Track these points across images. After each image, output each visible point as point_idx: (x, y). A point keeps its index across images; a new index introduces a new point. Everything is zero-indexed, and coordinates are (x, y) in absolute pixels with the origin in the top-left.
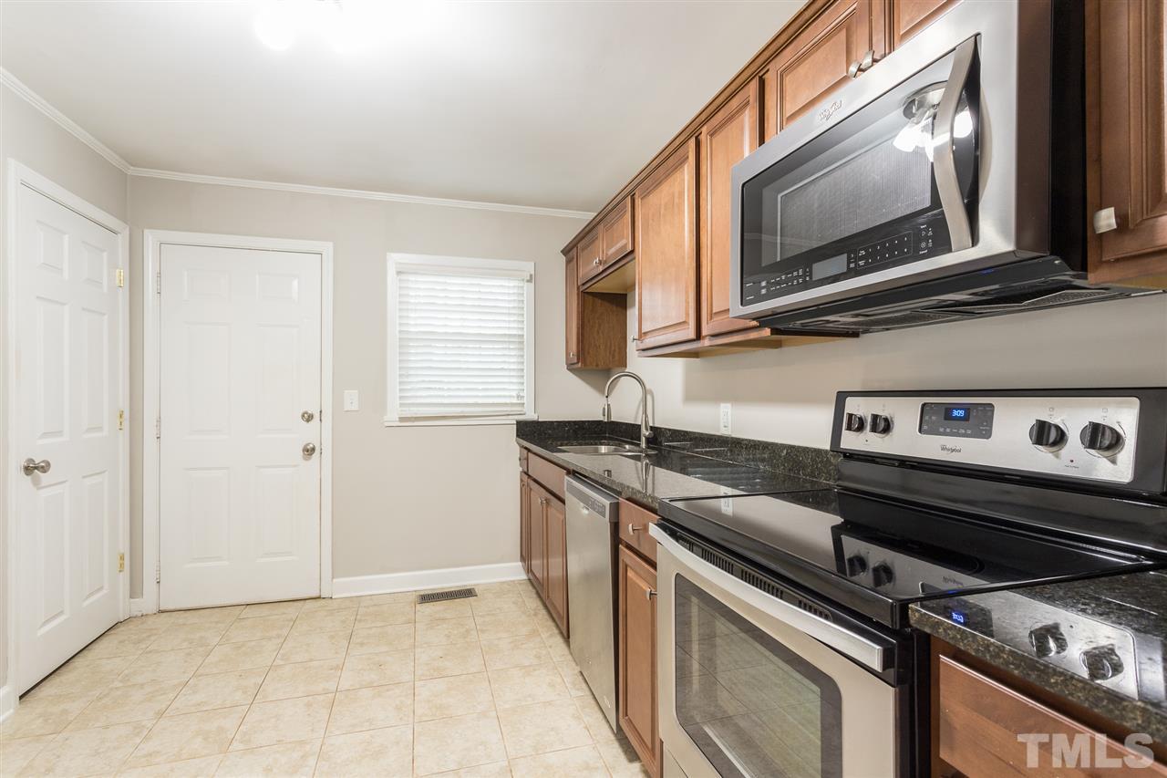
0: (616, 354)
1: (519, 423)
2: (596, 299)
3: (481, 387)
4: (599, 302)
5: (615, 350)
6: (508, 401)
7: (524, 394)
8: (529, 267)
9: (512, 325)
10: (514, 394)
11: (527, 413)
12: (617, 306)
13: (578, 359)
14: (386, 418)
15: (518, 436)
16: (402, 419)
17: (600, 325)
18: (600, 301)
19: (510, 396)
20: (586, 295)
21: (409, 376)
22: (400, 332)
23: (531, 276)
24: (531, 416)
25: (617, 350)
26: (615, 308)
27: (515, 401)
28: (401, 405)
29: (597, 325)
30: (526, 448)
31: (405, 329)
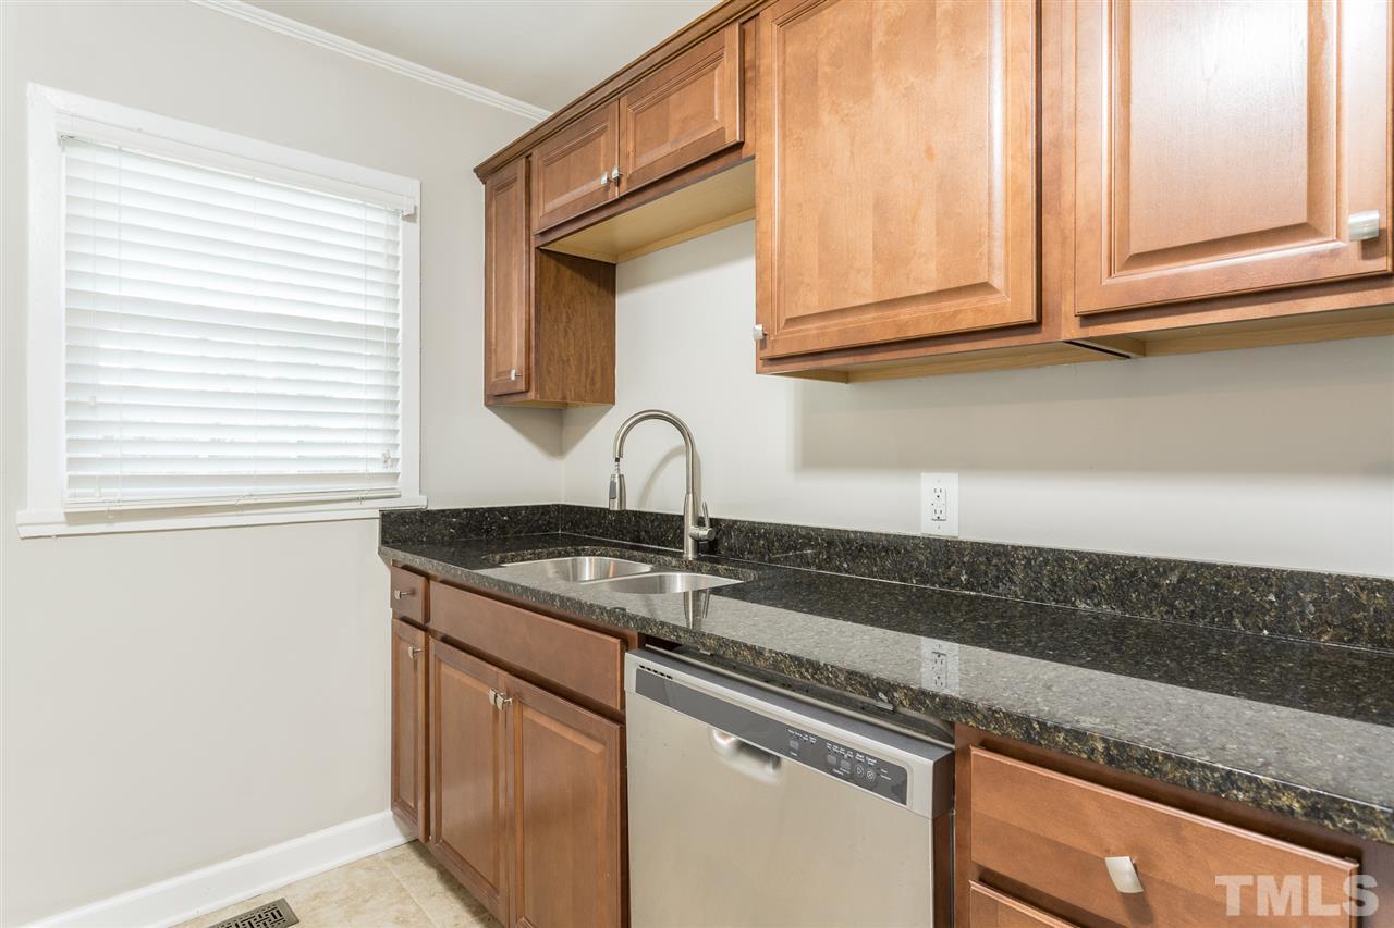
0: (598, 377)
1: (387, 517)
2: (563, 268)
3: (293, 438)
4: (567, 272)
5: (594, 372)
6: (361, 468)
7: (398, 454)
8: (409, 192)
9: (371, 306)
10: (377, 454)
11: (403, 495)
12: (599, 285)
13: (528, 383)
14: (21, 516)
15: (384, 542)
16: (73, 518)
17: (569, 320)
18: (569, 272)
19: (368, 460)
20: (545, 257)
21: (95, 407)
22: (70, 293)
23: (415, 208)
24: (411, 498)
25: (599, 371)
26: (595, 289)
27: (378, 469)
28: (73, 480)
29: (564, 316)
30: (406, 568)
31: (86, 286)
